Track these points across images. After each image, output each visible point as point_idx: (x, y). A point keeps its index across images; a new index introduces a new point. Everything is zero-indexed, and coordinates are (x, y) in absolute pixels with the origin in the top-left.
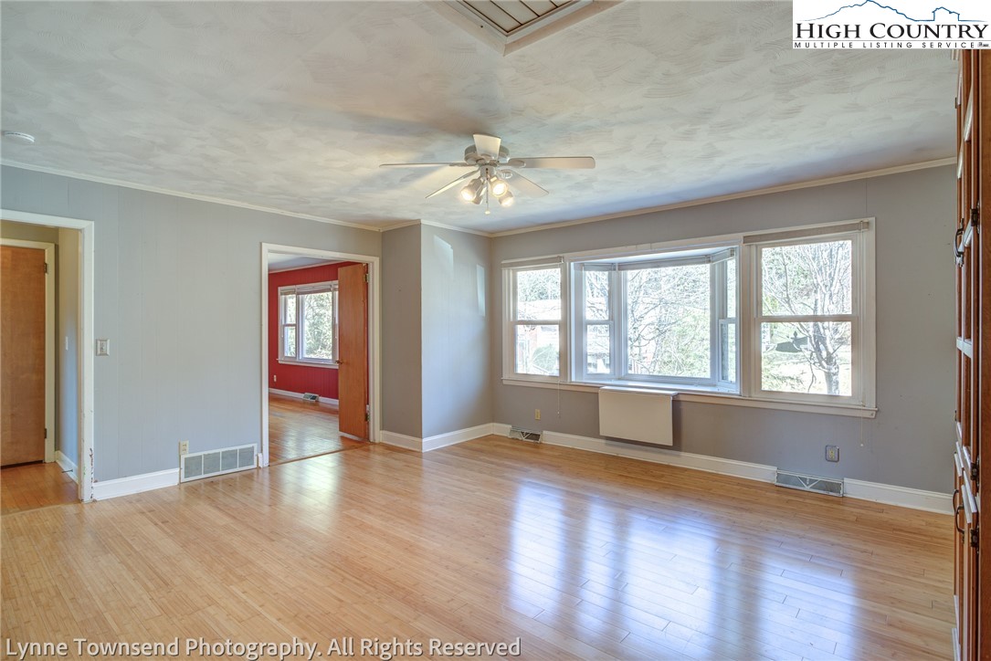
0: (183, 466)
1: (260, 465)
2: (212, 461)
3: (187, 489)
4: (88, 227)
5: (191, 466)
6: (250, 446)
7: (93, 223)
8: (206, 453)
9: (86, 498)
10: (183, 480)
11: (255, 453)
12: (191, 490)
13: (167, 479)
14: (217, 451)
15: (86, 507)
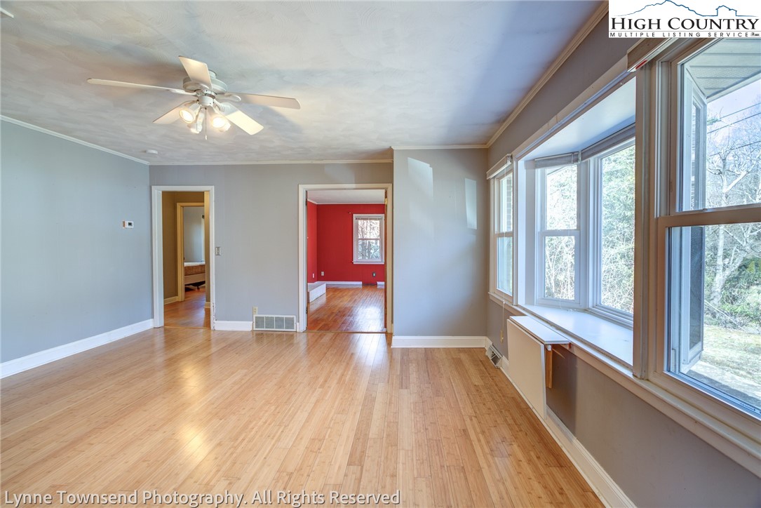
0: (254, 321)
1: (298, 331)
2: (270, 322)
3: (257, 335)
4: (212, 188)
5: (259, 322)
6: (292, 316)
7: (213, 187)
8: (267, 316)
9: (212, 328)
10: (255, 329)
11: (295, 322)
12: (260, 336)
13: (246, 326)
14: (272, 316)
15: (212, 332)
